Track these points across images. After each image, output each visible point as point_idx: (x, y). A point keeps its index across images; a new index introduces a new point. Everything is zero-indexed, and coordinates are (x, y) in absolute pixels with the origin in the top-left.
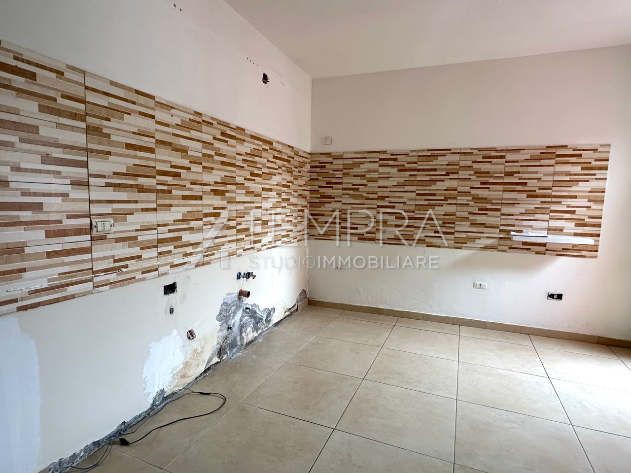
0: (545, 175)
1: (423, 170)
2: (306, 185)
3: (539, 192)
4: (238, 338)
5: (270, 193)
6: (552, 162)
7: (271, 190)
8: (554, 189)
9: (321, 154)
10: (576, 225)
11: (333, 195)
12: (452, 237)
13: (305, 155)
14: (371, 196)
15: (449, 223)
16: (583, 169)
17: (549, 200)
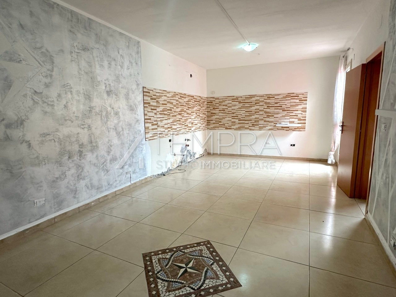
0: (288, 103)
1: (247, 103)
2: (205, 109)
3: (286, 109)
4: (186, 160)
5: (194, 113)
6: (290, 99)
7: (194, 112)
8: (291, 108)
9: (211, 98)
10: (298, 120)
11: (216, 113)
12: (258, 126)
13: (205, 98)
14: (229, 113)
15: (257, 121)
16: (299, 101)
17: (289, 112)
